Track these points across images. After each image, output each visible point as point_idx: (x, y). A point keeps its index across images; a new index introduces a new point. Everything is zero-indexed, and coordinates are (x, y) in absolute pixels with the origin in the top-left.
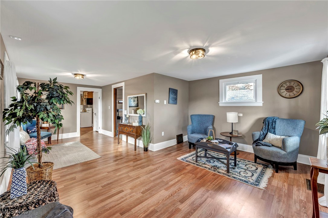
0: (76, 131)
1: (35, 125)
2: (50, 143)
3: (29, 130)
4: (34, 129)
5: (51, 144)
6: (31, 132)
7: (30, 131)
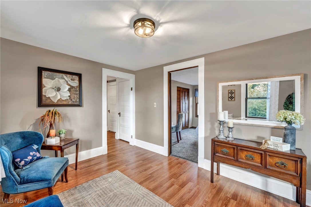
0: (101, 145)
1: (32, 144)
2: (64, 180)
3: (18, 160)
4: (31, 154)
5: (67, 181)
6: (23, 163)
7: (20, 162)
